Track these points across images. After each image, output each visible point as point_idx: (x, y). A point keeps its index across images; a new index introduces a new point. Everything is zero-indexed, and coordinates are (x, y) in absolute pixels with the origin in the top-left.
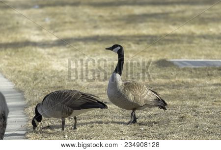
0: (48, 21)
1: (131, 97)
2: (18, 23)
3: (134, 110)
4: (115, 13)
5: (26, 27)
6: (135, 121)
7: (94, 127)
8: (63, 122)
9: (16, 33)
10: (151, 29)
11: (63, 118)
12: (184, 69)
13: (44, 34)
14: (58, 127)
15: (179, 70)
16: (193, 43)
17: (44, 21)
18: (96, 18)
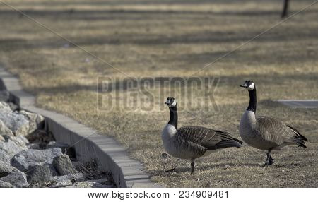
0: (89, 62)
1: (267, 136)
2: (53, 65)
3: (270, 150)
4: (169, 52)
5: (66, 69)
6: (270, 163)
7: (228, 169)
8: (193, 164)
9: (57, 76)
10: (222, 70)
11: (193, 159)
12: (297, 110)
13: (91, 77)
14: (188, 169)
15: (292, 111)
16: (284, 84)
17: (84, 61)
18: (149, 58)
